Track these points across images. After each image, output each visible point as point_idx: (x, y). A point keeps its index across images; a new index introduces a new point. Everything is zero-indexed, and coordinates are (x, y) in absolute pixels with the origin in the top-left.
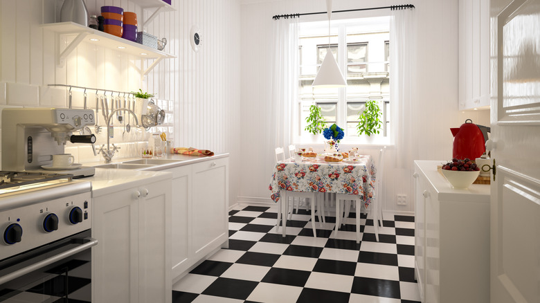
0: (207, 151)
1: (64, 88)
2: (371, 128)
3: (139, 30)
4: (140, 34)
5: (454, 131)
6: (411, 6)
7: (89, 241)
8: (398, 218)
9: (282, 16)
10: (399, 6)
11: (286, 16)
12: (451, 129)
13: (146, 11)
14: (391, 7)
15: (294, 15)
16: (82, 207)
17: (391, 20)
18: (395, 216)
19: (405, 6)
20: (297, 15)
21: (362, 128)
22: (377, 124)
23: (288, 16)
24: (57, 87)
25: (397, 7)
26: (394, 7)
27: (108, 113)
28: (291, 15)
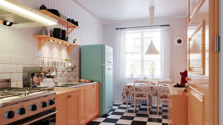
0: (91, 81)
1: (41, 58)
2: (153, 72)
3: (66, 36)
4: (67, 37)
5: (181, 73)
6: (169, 25)
7: (56, 111)
8: (163, 106)
9: (119, 29)
10: (164, 25)
11: (121, 29)
12: (180, 73)
13: (68, 28)
14: (161, 26)
15: (124, 28)
16: (53, 100)
17: (161, 30)
18: (162, 105)
19: (166, 25)
20: (125, 28)
21: (150, 72)
22: (155, 70)
23: (121, 28)
24: (39, 58)
25: (163, 25)
26: (162, 26)
27: (56, 67)
28: (123, 28)
